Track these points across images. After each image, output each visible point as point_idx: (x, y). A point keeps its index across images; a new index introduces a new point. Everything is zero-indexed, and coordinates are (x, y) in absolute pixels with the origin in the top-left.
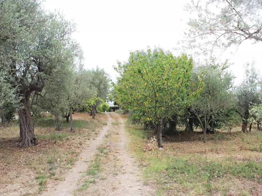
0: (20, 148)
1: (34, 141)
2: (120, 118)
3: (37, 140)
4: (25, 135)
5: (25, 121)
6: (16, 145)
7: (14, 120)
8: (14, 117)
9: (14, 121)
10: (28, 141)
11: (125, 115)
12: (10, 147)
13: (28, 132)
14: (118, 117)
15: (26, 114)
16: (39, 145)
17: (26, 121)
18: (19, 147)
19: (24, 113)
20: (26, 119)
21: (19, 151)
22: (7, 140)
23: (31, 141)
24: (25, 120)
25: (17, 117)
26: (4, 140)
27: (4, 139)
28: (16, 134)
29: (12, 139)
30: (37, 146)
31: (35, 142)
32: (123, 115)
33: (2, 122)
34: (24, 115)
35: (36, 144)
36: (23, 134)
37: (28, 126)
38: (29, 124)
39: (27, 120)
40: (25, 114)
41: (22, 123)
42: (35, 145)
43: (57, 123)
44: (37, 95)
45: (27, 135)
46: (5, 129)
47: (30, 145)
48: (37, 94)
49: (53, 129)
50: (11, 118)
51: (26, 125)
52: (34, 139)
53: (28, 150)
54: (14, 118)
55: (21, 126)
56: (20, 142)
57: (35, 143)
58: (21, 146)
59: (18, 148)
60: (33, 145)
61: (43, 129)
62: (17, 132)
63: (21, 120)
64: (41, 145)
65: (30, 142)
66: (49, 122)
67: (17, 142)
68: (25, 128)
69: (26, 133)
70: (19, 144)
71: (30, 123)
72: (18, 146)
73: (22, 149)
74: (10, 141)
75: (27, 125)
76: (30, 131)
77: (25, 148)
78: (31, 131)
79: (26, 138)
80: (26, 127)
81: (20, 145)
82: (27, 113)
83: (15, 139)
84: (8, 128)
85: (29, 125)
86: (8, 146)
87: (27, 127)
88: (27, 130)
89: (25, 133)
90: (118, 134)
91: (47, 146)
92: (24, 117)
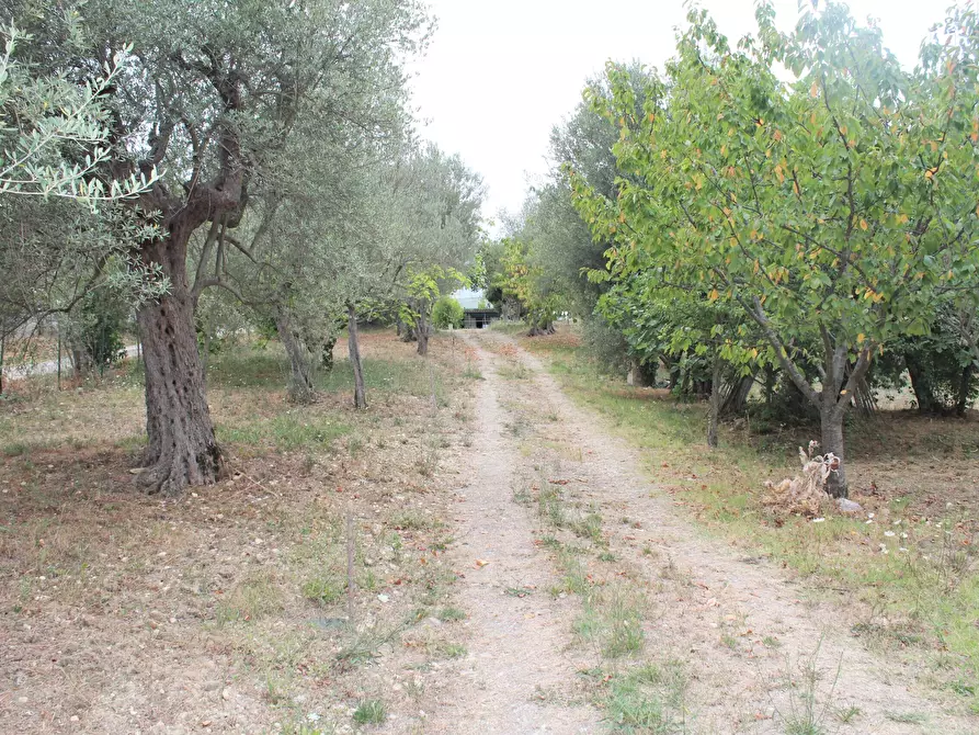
0: (150, 494)
1: (213, 460)
2: (521, 349)
3: (227, 454)
4: (171, 434)
5: (167, 369)
6: (134, 481)
7: (120, 360)
8: (121, 351)
9: (119, 366)
10: (185, 461)
11: (537, 338)
12: (107, 490)
13: (183, 420)
14: (510, 347)
15: (169, 330)
16: (236, 477)
17: (174, 363)
18: (146, 490)
19: (164, 327)
20: (174, 356)
21: (149, 511)
22: (94, 451)
23: (200, 460)
24: (167, 360)
25: (132, 350)
26: (77, 456)
27: (79, 447)
28: (130, 420)
29: (116, 447)
30: (230, 483)
31: (220, 464)
32: (531, 339)
33: (78, 367)
34: (164, 335)
35: (220, 475)
36: (164, 428)
37: (185, 389)
38: (189, 381)
39: (178, 360)
40: (167, 331)
41: (157, 375)
42: (217, 479)
43: (292, 374)
44: (217, 244)
45: (179, 434)
46: (87, 396)
47: (198, 476)
48: (219, 238)
49: (277, 396)
50: (109, 355)
51: (174, 383)
52: (214, 451)
53: (188, 507)
54: (121, 354)
55: (149, 387)
56: (148, 464)
57: (216, 469)
58: (154, 487)
59: (145, 498)
60: (207, 480)
61: (235, 397)
62: (135, 410)
63: (152, 361)
64: (243, 480)
65: (194, 465)
66: (255, 368)
67: (138, 466)
68: (171, 398)
69: (177, 420)
70: (144, 473)
71: (191, 374)
72: (143, 485)
73: (163, 502)
74: (106, 459)
75: (178, 384)
76: (194, 414)
77: (175, 494)
78: (196, 412)
79: (174, 445)
80: (173, 392)
81: (151, 478)
82: (176, 325)
83: (128, 448)
84: (100, 395)
85: (188, 386)
86: (94, 487)
87: (177, 392)
88: (180, 411)
89: (172, 422)
90: (555, 419)
91: (272, 483)
92: (163, 348)
